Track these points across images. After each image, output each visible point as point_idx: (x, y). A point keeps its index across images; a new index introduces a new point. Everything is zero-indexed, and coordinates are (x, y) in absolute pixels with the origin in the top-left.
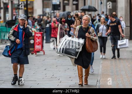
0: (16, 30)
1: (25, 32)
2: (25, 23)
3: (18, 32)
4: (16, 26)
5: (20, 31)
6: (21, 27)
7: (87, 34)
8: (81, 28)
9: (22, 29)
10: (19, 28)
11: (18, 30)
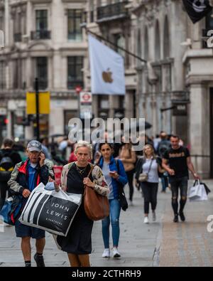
0: (23, 171)
1: (40, 176)
2: (40, 159)
3: (27, 176)
4: (22, 164)
5: (30, 173)
6: (33, 166)
7: (86, 181)
8: (73, 168)
9: (35, 169)
10: (28, 167)
11: (27, 171)
